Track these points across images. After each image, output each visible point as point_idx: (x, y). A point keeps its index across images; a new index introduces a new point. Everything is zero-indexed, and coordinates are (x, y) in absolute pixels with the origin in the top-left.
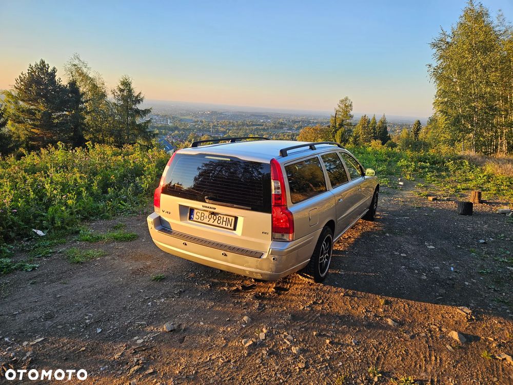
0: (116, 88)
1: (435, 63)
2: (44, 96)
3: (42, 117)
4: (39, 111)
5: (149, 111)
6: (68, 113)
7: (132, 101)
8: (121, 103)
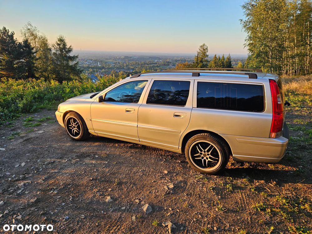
0: (55, 43)
1: (245, 19)
2: (7, 50)
3: (6, 64)
4: (4, 60)
5: (77, 57)
6: (23, 61)
7: (66, 51)
8: (59, 52)
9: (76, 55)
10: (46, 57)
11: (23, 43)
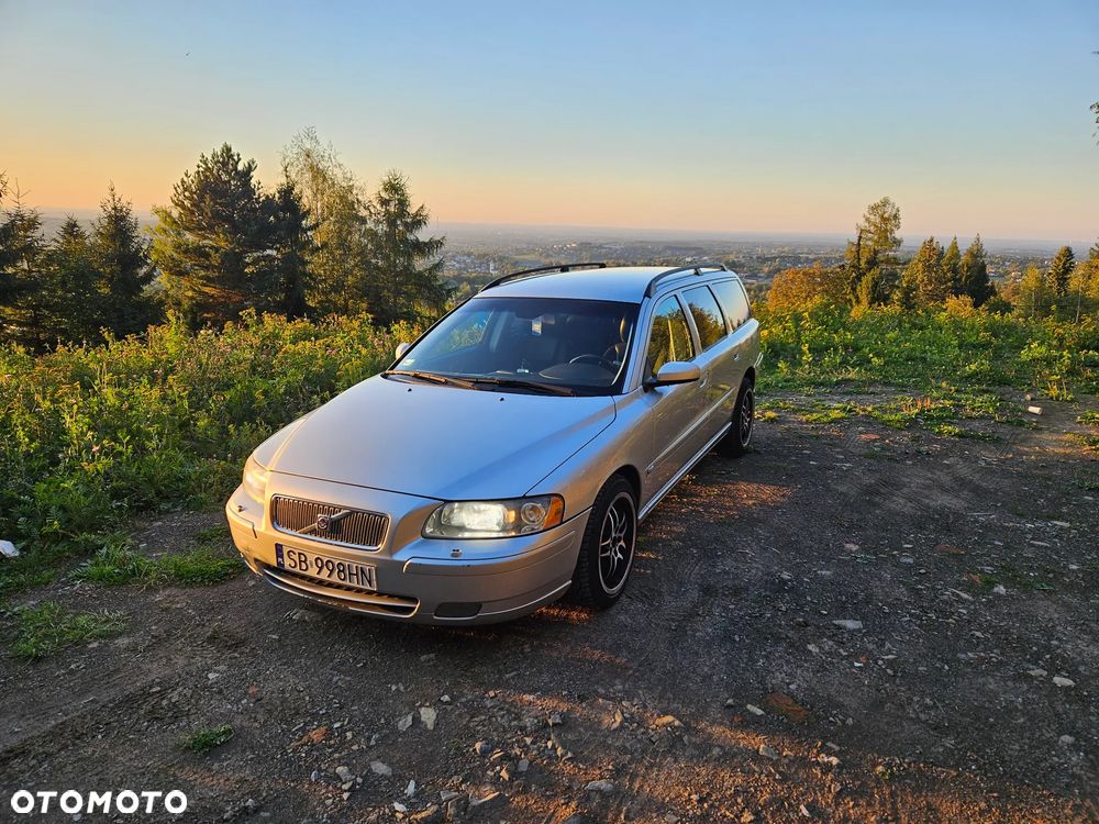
0: (372, 198)
2: (229, 219)
3: (223, 262)
4: (217, 250)
5: (439, 244)
6: (275, 253)
7: (406, 224)
8: (383, 228)
9: (437, 238)
10: (343, 244)
11: (277, 195)
